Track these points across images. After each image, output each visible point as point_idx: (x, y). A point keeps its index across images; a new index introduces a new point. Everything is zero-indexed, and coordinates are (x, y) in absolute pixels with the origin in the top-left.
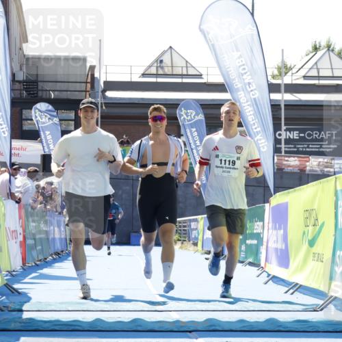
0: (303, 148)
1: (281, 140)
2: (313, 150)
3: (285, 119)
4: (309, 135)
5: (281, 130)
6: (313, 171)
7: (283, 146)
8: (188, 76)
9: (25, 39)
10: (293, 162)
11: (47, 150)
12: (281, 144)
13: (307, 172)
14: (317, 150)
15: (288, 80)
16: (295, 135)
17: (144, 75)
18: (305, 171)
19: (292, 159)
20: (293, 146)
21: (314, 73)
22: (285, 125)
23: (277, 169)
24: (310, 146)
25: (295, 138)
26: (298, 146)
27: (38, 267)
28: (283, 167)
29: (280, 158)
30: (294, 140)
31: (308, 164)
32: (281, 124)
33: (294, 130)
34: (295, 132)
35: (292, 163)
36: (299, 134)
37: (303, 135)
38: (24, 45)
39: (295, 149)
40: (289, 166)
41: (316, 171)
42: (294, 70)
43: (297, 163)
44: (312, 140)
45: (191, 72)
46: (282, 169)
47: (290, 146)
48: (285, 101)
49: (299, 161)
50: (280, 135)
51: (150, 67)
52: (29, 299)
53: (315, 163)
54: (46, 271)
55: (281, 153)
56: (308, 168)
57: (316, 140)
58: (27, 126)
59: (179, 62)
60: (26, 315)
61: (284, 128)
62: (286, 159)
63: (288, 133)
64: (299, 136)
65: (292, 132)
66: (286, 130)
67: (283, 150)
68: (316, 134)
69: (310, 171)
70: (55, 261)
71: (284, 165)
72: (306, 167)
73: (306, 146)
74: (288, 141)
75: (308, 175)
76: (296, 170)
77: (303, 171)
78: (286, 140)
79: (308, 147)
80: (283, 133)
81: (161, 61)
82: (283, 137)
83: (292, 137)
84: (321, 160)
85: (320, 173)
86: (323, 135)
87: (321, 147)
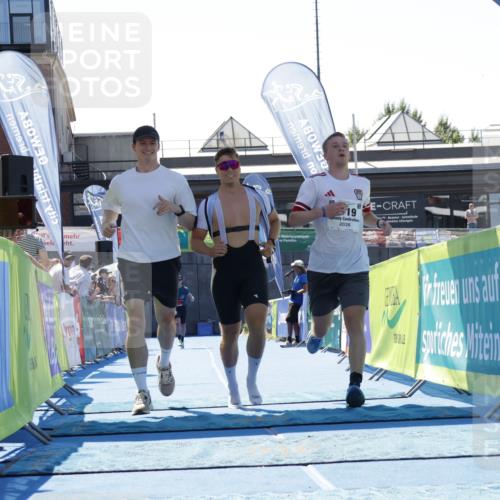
2: (392, 222)
4: (387, 206)
6: (394, 244)
8: (252, 148)
9: (72, 117)
10: (371, 236)
13: (387, 246)
14: (397, 221)
15: (360, 147)
17: (203, 149)
18: (385, 245)
19: (370, 233)
21: (388, 138)
24: (389, 218)
27: (98, 364)
35: (370, 238)
36: (376, 205)
37: (380, 206)
38: (72, 124)
40: (367, 241)
41: (396, 245)
42: (367, 136)
43: (376, 237)
44: (390, 211)
45: (255, 143)
48: (359, 170)
49: (377, 234)
51: (210, 140)
52: (90, 400)
53: (396, 236)
54: (107, 368)
56: (388, 242)
57: (395, 211)
58: (78, 212)
59: (241, 134)
60: (88, 418)
64: (376, 207)
68: (394, 204)
69: (390, 244)
70: (116, 357)
72: (385, 241)
75: (388, 249)
76: (375, 245)
77: (382, 245)
81: (222, 134)
84: (401, 232)
85: (401, 246)
86: (402, 205)
87: (401, 219)
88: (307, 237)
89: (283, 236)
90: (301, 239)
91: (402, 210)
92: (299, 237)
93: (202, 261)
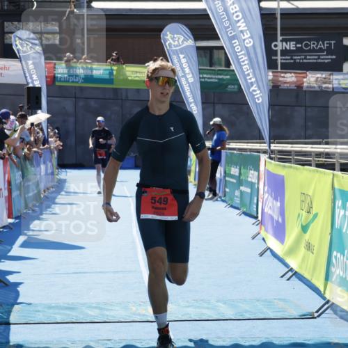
0: (300, 59)
1: (277, 51)
2: (311, 61)
3: (281, 29)
4: (307, 45)
5: (277, 41)
6: (311, 87)
7: (279, 57)
10: (289, 78)
11: (30, 81)
12: (276, 55)
13: (304, 89)
14: (315, 61)
16: (291, 46)
18: (302, 87)
19: (288, 75)
20: (289, 58)
22: (281, 35)
23: (273, 86)
24: (308, 57)
25: (292, 48)
26: (295, 58)
28: (279, 84)
29: (276, 74)
30: (291, 51)
31: (305, 80)
32: (276, 34)
33: (291, 40)
34: (292, 43)
35: (289, 80)
36: (296, 44)
37: (300, 46)
39: (292, 61)
40: (286, 83)
41: (314, 87)
43: (294, 79)
44: (310, 51)
46: (278, 86)
47: (287, 57)
48: (281, 9)
49: (296, 77)
50: (276, 46)
53: (313, 79)
55: (277, 68)
56: (305, 84)
57: (314, 51)
61: (280, 38)
62: (282, 75)
63: (284, 43)
64: (296, 47)
65: (288, 43)
66: (282, 41)
67: (279, 62)
68: (314, 44)
69: (308, 87)
71: (280, 81)
72: (303, 83)
73: (303, 57)
74: (284, 52)
75: (305, 91)
76: (293, 87)
77: (299, 87)
78: (282, 51)
79: (306, 59)
80: (279, 44)
82: (279, 48)
83: (288, 48)
84: (319, 75)
85: (317, 89)
86: (321, 45)
87: (319, 58)
88: (228, 77)
89: (205, 76)
90: (222, 79)
91: (321, 50)
92: (221, 77)
93: (127, 96)
